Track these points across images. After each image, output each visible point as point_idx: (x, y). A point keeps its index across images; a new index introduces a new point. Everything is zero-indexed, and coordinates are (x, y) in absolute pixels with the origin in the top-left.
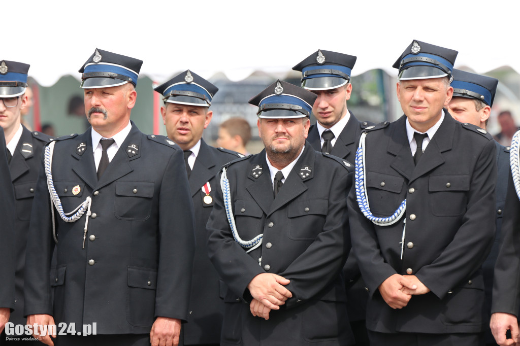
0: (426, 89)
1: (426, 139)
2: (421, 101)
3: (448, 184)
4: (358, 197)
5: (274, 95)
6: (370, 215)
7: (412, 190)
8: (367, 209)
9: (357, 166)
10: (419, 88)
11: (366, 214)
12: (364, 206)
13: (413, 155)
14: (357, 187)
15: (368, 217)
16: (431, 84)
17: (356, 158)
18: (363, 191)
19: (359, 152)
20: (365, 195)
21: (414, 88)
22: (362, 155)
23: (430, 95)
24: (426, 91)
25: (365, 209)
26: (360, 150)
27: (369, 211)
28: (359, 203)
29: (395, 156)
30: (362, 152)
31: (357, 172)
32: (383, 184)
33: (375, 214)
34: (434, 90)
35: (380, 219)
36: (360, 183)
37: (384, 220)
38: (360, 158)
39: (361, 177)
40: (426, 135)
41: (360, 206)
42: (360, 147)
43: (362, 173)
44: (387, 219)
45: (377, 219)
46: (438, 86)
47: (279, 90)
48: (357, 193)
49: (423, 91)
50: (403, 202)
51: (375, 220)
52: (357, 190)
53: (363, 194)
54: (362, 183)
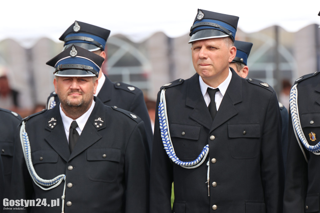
0: (210, 48)
1: (217, 93)
2: (205, 58)
3: (244, 132)
4: (165, 145)
5: (70, 57)
6: (177, 160)
7: (213, 137)
8: (174, 155)
9: (160, 118)
10: (204, 48)
11: (174, 160)
12: (171, 153)
13: (208, 106)
14: (162, 136)
15: (176, 162)
16: (212, 43)
17: (159, 112)
18: (168, 139)
19: (161, 106)
20: (170, 143)
21: (200, 48)
22: (163, 109)
23: (213, 53)
24: (210, 50)
25: (172, 155)
26: (162, 105)
27: (176, 157)
28: (167, 151)
29: (193, 109)
30: (163, 106)
31: (161, 124)
32: (184, 133)
33: (181, 159)
34: (216, 48)
35: (187, 163)
36: (164, 133)
37: (190, 163)
38: (163, 112)
39: (165, 128)
40: (218, 90)
41: (168, 153)
42: (161, 102)
43: (165, 124)
44: (192, 163)
45: (184, 164)
46: (220, 45)
47: (74, 53)
48: (164, 142)
49: (206, 50)
50: (205, 147)
51: (182, 165)
52: (163, 139)
53: (168, 142)
54: (166, 133)
